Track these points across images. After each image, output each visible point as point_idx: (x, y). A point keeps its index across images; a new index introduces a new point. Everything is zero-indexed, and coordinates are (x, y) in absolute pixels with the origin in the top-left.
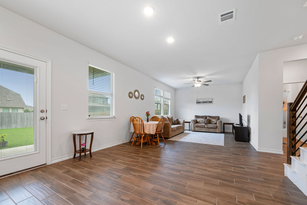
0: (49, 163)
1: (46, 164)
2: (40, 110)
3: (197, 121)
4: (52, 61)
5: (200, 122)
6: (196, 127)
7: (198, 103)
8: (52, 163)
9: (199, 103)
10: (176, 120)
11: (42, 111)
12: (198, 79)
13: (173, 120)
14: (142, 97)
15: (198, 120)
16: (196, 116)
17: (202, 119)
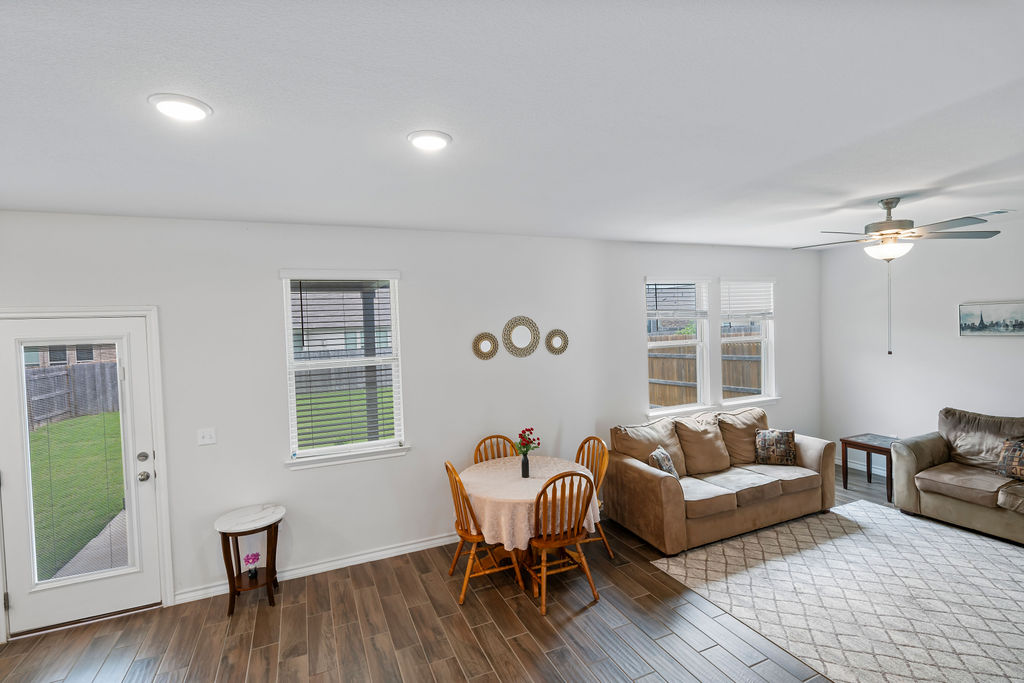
0: (168, 603)
1: (160, 603)
2: (138, 453)
3: (949, 447)
4: (158, 308)
5: (977, 460)
6: (927, 491)
7: (973, 328)
8: (178, 603)
9: (982, 327)
10: (778, 441)
11: (143, 456)
12: (889, 209)
13: (759, 439)
14: (557, 342)
15: (964, 442)
16: (948, 413)
17: (990, 441)
